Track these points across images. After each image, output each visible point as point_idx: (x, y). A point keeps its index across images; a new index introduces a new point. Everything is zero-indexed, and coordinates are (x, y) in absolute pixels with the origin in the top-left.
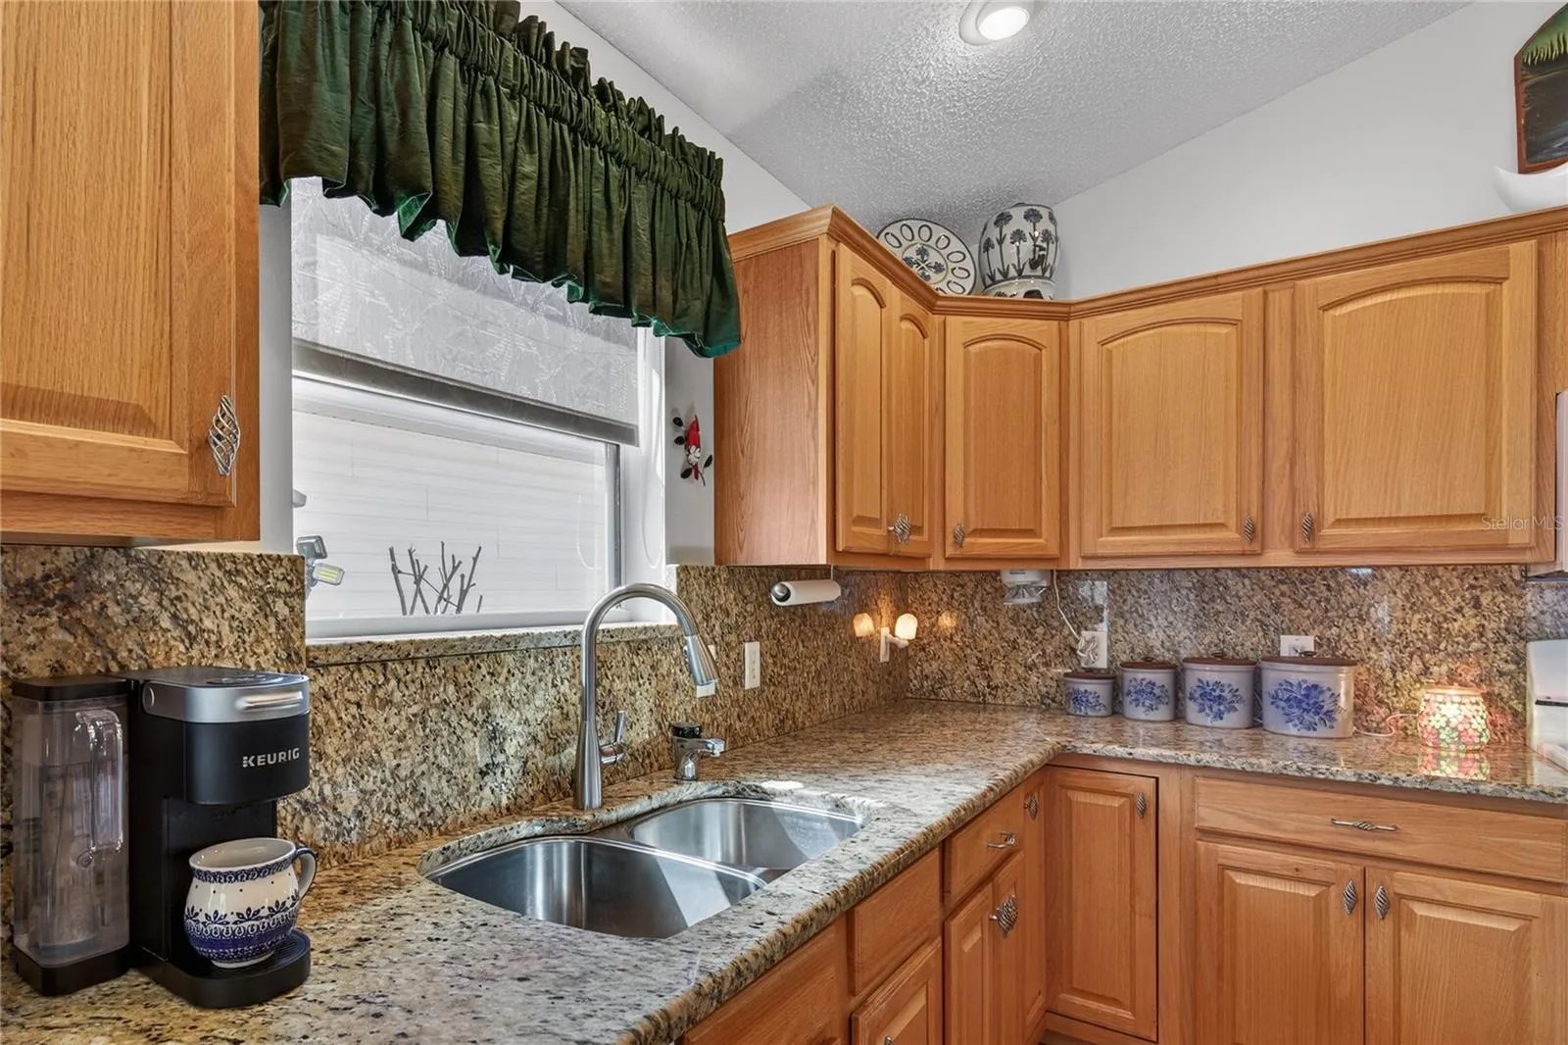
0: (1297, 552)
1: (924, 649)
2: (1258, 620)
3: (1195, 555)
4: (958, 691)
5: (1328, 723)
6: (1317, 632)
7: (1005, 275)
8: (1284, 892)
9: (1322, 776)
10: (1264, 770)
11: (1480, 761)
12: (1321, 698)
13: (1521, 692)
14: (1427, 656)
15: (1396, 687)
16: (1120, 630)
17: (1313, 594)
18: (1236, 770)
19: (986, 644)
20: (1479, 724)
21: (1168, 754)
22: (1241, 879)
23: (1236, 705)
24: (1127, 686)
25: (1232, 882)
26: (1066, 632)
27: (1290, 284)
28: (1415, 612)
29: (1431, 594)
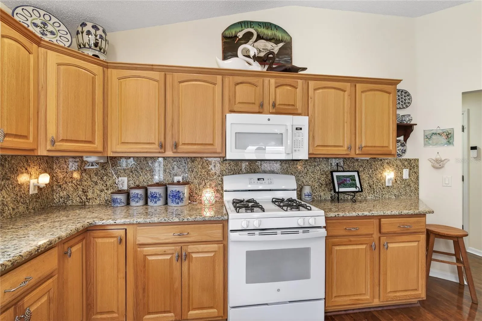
0: (173, 152)
1: (60, 187)
2: (169, 172)
3: (147, 152)
4: (75, 202)
5: (182, 202)
6: (182, 176)
7: (84, 46)
8: (162, 259)
9: (170, 221)
10: (155, 222)
11: (213, 208)
12: (180, 195)
13: (222, 189)
14: (205, 181)
15: (199, 189)
16: (131, 176)
17: (182, 165)
18: (148, 223)
19: (86, 183)
20: (212, 198)
21: (127, 221)
22: (150, 258)
23: (160, 198)
24: (131, 195)
25: (148, 259)
26: (114, 178)
27: (171, 73)
28: (203, 169)
29: (206, 165)
